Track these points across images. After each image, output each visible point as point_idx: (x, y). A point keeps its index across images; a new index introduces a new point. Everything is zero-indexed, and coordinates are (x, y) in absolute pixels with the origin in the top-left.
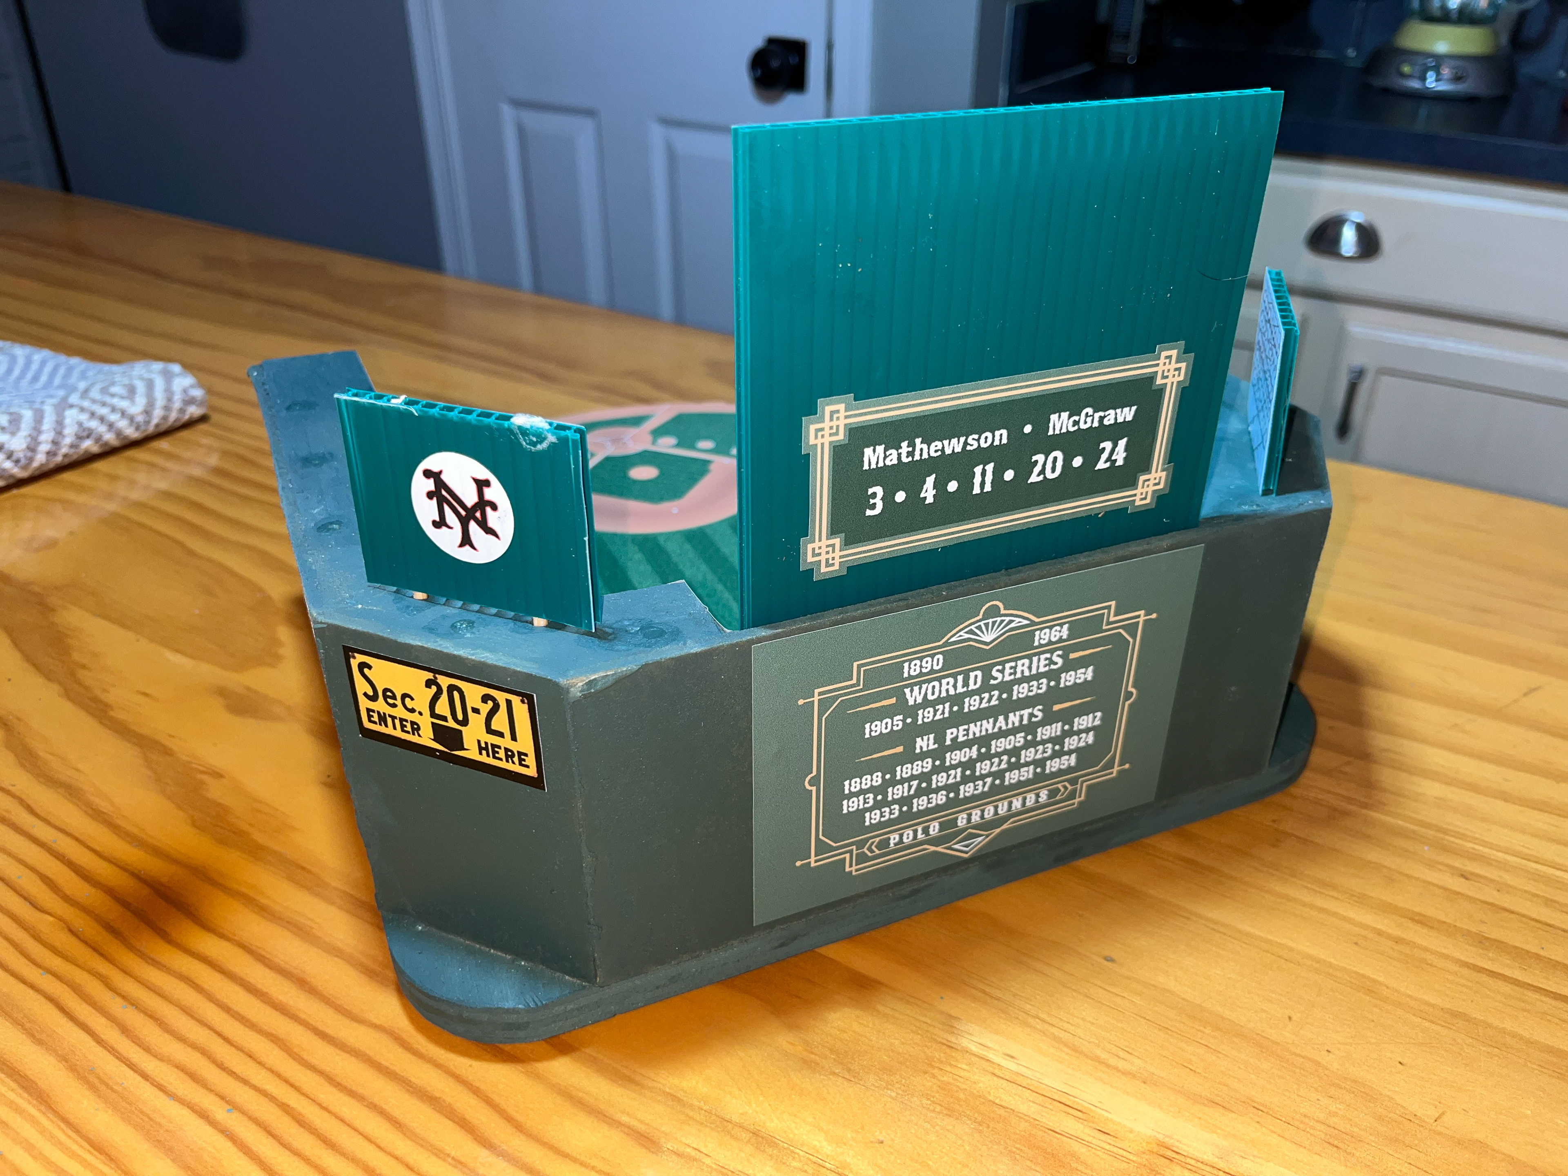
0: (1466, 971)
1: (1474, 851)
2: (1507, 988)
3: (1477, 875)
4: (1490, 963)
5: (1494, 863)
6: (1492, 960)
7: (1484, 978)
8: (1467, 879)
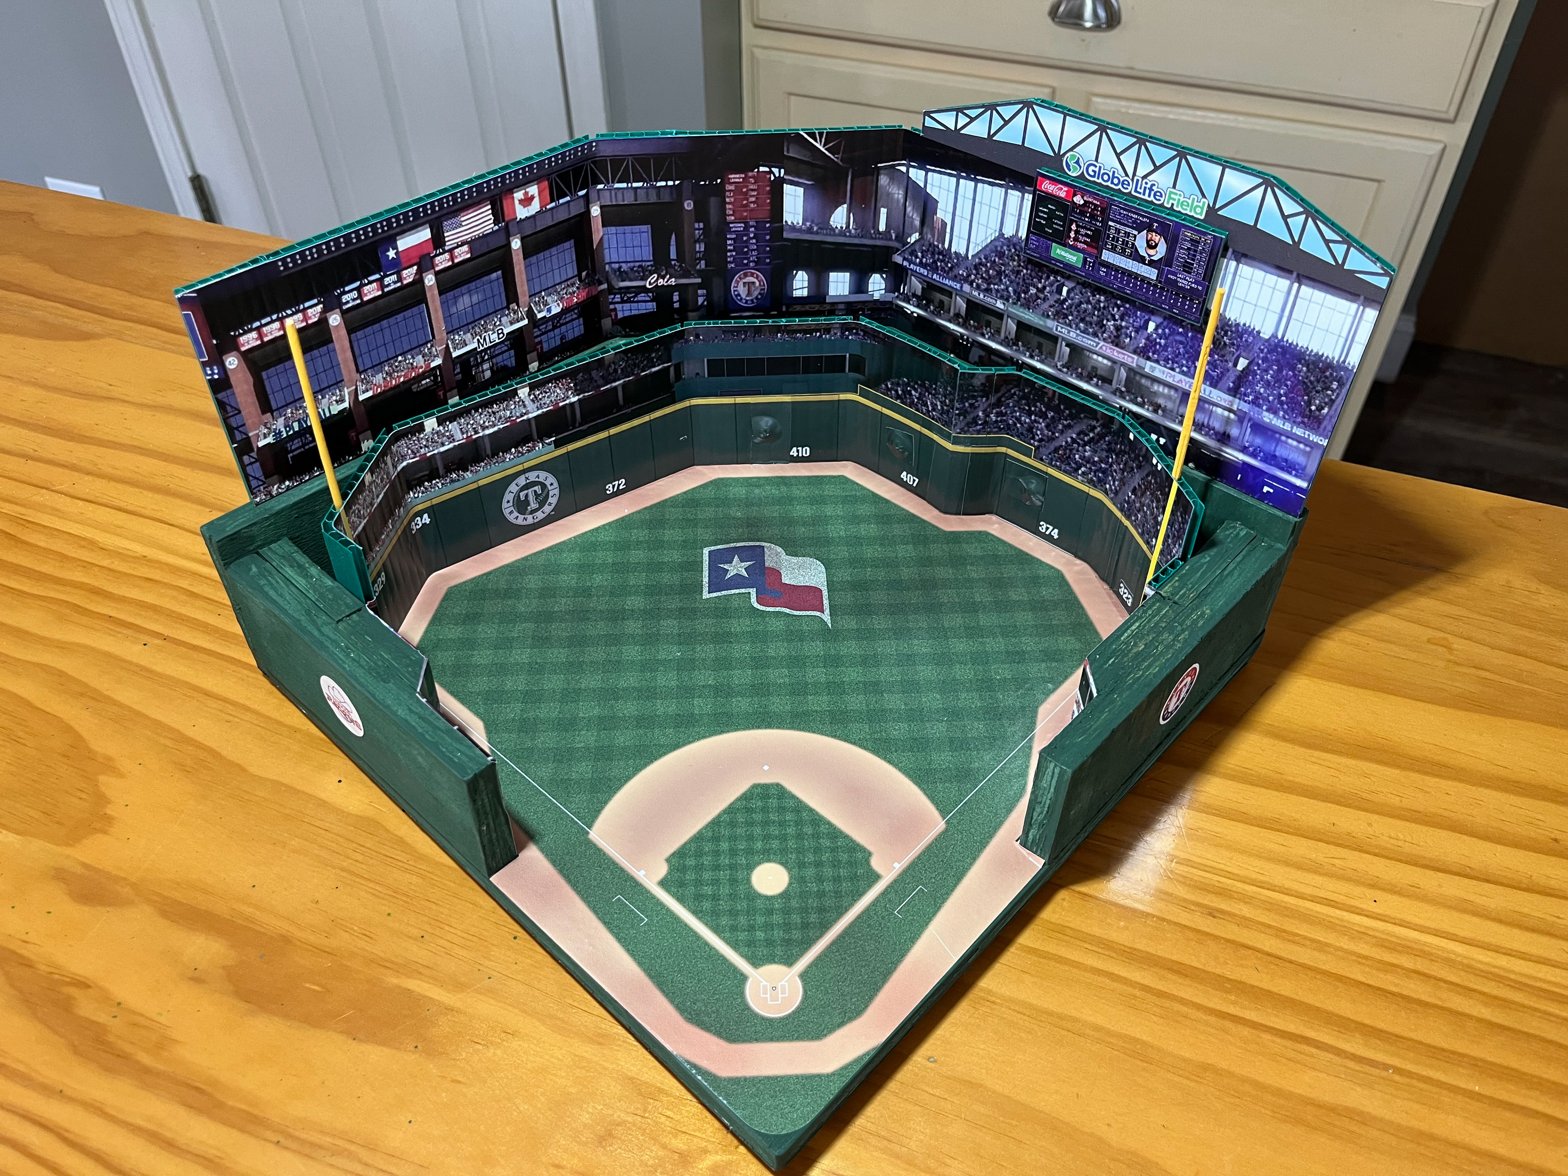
0: (1213, 1019)
1: (1221, 885)
2: (1246, 1032)
3: (1222, 912)
4: (1232, 1007)
5: (1236, 896)
6: (1234, 1003)
7: (1228, 1024)
8: (1214, 917)
